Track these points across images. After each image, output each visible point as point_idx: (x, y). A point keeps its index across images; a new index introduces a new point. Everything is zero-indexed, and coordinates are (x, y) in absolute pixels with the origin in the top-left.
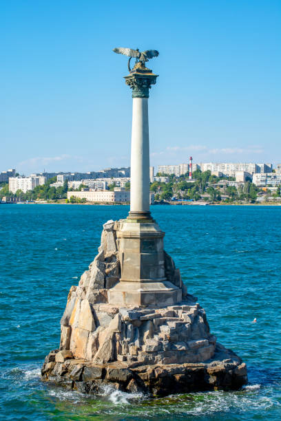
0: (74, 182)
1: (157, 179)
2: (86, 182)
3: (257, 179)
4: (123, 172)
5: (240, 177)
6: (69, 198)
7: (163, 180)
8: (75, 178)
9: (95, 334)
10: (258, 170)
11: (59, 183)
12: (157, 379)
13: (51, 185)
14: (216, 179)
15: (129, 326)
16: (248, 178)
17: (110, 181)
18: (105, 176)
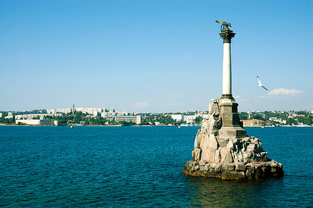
0: (17, 116)
1: (58, 115)
2: (24, 116)
3: (103, 115)
4: (41, 112)
5: (95, 114)
6: (17, 123)
7: (60, 115)
8: (17, 114)
9: (218, 150)
10: (102, 111)
11: (10, 116)
12: (257, 170)
13: (5, 117)
14: (85, 115)
15: (236, 146)
16: (99, 114)
17: (36, 115)
18: (32, 113)
